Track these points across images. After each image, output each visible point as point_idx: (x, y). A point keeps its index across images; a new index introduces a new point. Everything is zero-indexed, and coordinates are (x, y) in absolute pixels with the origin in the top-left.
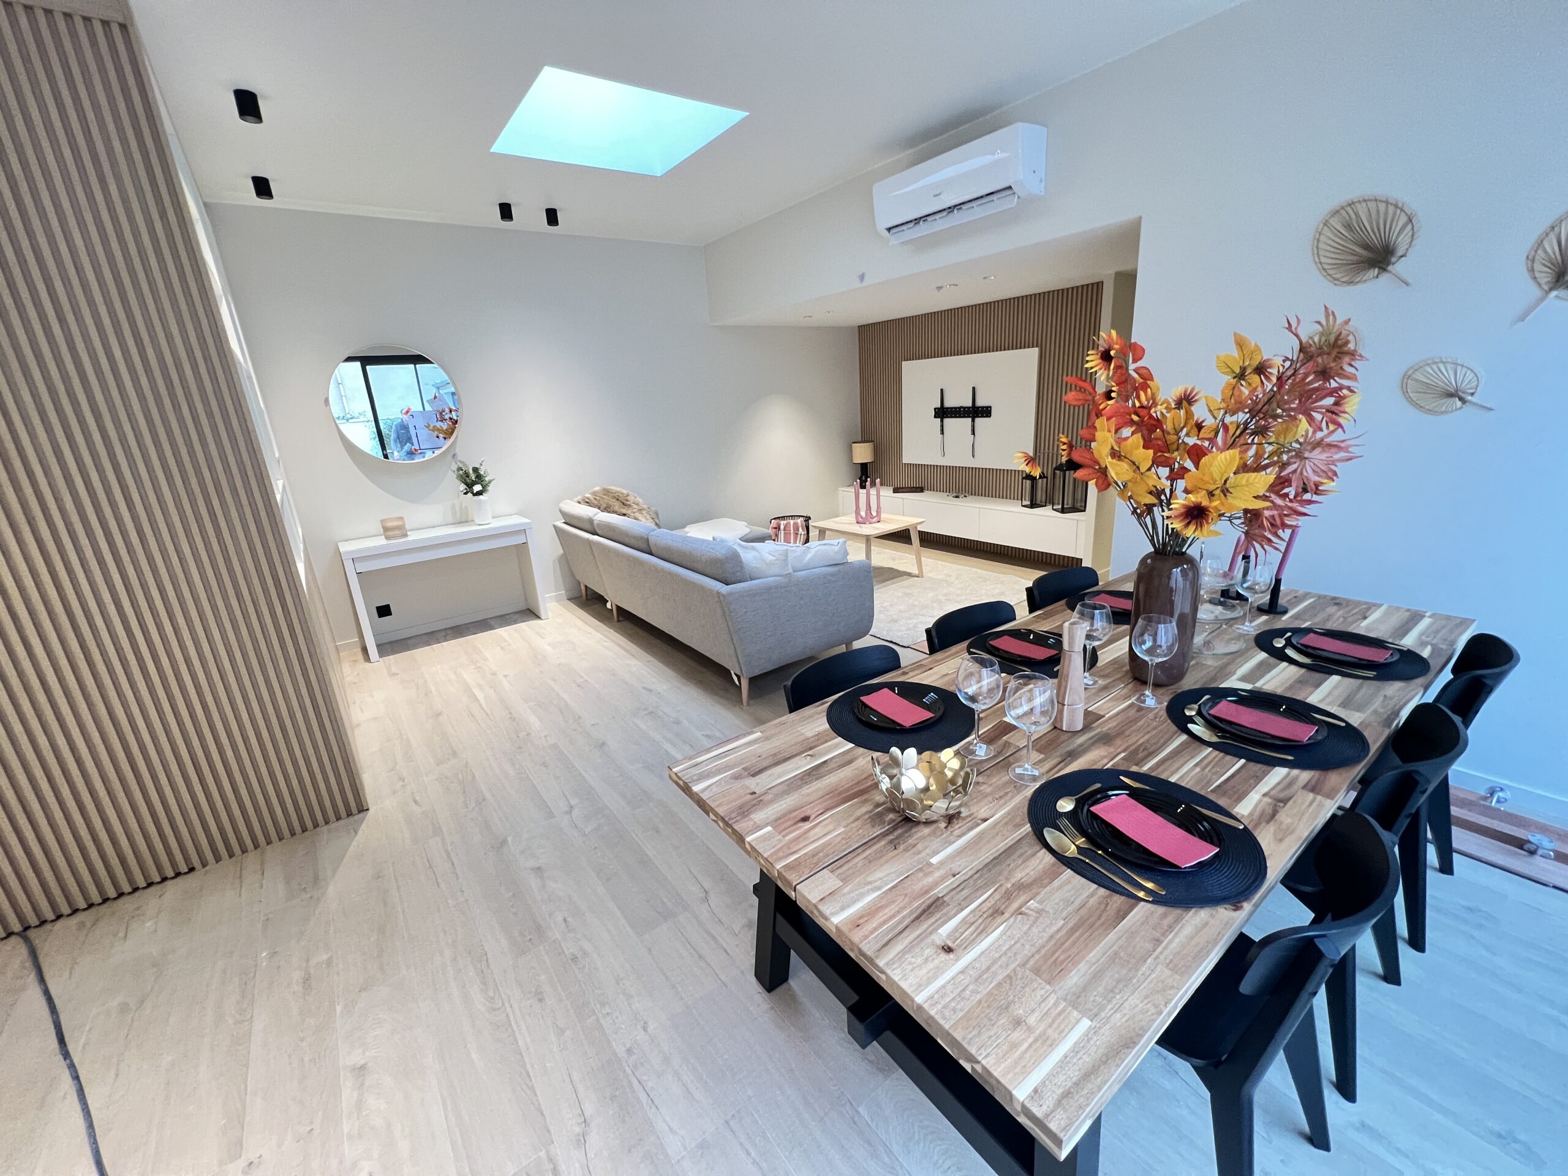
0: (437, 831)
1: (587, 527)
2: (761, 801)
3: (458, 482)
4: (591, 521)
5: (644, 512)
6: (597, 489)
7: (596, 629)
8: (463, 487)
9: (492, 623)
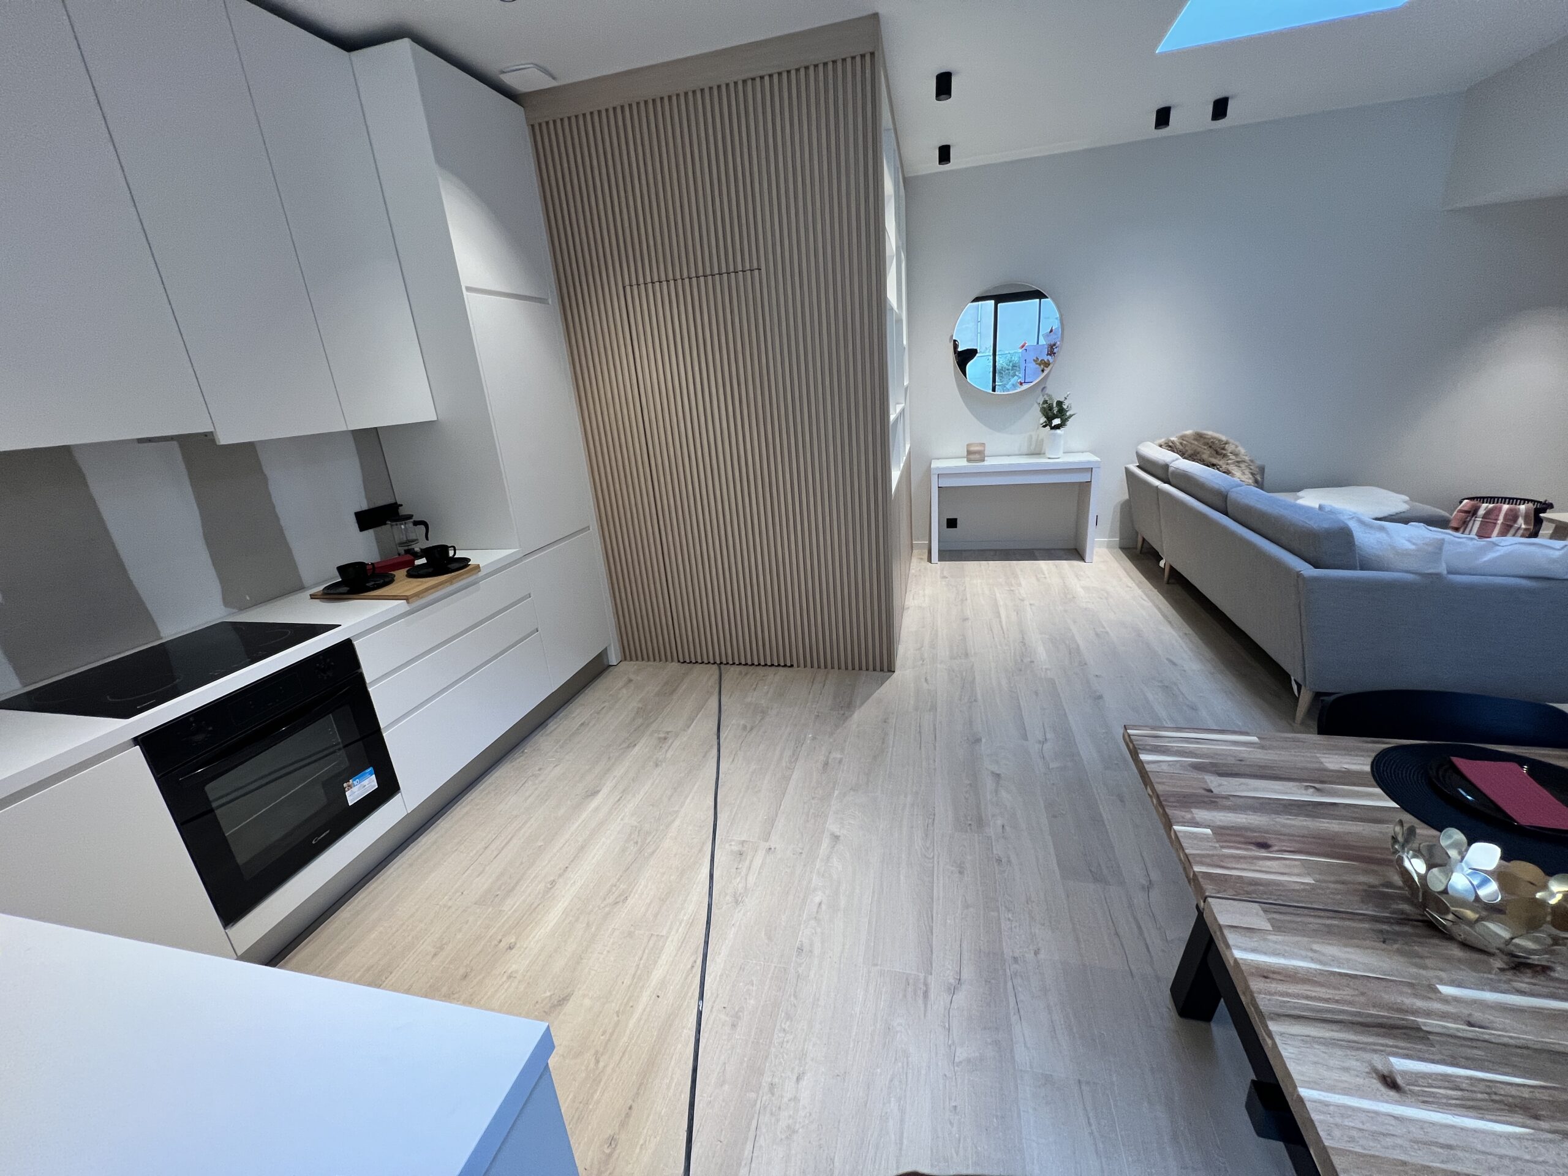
0: (933, 708)
1: (1160, 473)
2: (1215, 802)
3: (1040, 414)
4: (1166, 467)
5: (1243, 465)
6: (1189, 432)
7: (1139, 585)
8: (1043, 420)
9: (1037, 553)
